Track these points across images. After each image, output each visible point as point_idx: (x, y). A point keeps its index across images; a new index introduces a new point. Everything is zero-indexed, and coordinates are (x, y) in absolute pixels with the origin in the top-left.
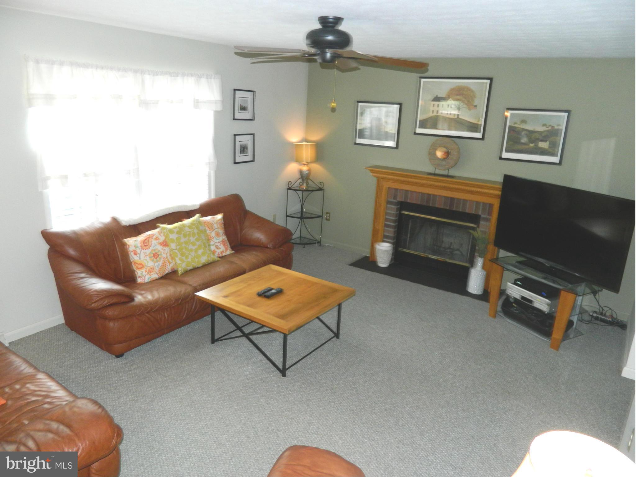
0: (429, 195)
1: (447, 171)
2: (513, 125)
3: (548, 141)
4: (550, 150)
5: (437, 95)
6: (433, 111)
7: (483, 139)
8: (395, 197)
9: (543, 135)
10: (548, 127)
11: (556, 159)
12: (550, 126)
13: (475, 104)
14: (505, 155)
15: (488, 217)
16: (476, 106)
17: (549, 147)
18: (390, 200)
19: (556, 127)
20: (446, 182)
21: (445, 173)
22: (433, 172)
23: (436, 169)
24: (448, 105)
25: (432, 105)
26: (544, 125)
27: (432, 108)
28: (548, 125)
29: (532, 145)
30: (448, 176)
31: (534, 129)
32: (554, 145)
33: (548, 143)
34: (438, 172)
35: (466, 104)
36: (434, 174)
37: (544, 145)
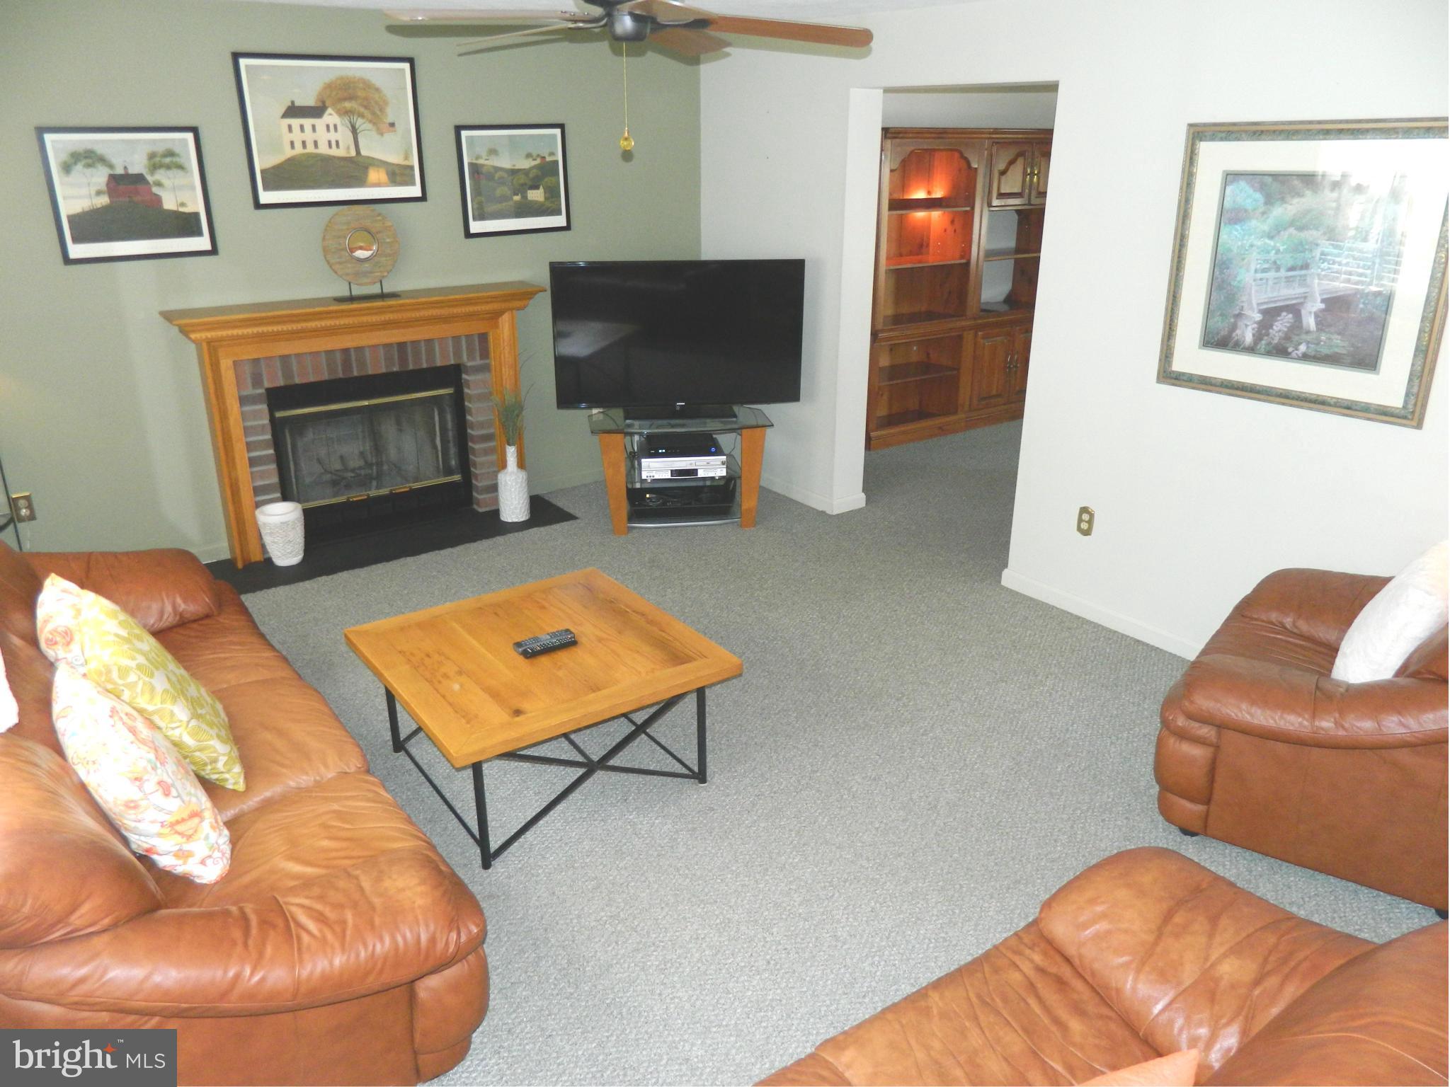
0: (346, 351)
1: (378, 285)
2: (474, 161)
3: (541, 187)
4: (548, 204)
5: (293, 102)
6: (292, 143)
7: (423, 198)
8: (257, 381)
9: (531, 175)
10: (535, 160)
11: (560, 221)
12: (538, 156)
13: (390, 119)
14: (475, 227)
15: (482, 362)
16: (392, 125)
17: (546, 198)
18: (245, 393)
19: (548, 159)
20: (380, 311)
21: (375, 289)
22: (347, 294)
23: (353, 286)
24: (328, 127)
25: (286, 129)
26: (529, 156)
27: (287, 137)
28: (534, 154)
29: (517, 198)
30: (382, 296)
31: (514, 166)
32: (552, 193)
33: (541, 190)
34: (357, 291)
35: (370, 121)
36: (351, 299)
37: (536, 195)
